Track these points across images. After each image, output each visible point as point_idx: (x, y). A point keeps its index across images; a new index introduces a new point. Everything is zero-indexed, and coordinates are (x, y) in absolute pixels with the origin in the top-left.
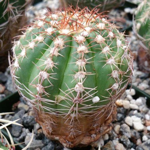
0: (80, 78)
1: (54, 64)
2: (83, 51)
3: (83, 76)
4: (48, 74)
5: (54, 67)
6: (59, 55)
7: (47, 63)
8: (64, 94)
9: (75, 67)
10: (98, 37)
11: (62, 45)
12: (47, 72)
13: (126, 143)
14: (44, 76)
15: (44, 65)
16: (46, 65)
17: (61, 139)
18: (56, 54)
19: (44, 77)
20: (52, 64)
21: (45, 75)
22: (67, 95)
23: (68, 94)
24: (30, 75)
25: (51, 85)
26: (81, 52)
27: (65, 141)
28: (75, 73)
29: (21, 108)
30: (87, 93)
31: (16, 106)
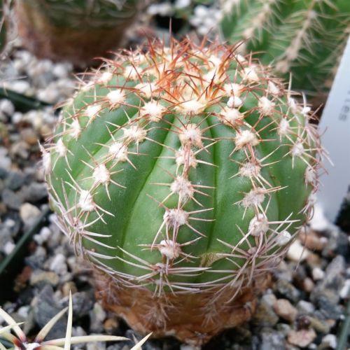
0: (256, 204)
1: (195, 188)
2: (249, 143)
3: (261, 199)
4: (185, 212)
5: (195, 193)
6: (199, 164)
7: (179, 188)
8: (229, 247)
9: (241, 181)
10: (261, 103)
11: (199, 141)
12: (184, 209)
13: (291, 295)
14: (177, 220)
15: (171, 194)
16: (176, 195)
17: (182, 333)
18: (193, 162)
19: (177, 223)
20: (189, 187)
21: (180, 217)
22: (235, 248)
23: (238, 247)
24: (128, 222)
25: (199, 236)
26: (245, 145)
27: (191, 335)
28: (242, 196)
29: (40, 282)
30: (276, 231)
31: (25, 280)
